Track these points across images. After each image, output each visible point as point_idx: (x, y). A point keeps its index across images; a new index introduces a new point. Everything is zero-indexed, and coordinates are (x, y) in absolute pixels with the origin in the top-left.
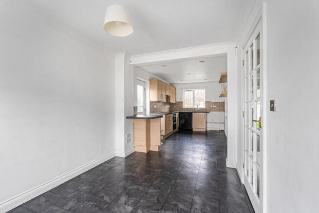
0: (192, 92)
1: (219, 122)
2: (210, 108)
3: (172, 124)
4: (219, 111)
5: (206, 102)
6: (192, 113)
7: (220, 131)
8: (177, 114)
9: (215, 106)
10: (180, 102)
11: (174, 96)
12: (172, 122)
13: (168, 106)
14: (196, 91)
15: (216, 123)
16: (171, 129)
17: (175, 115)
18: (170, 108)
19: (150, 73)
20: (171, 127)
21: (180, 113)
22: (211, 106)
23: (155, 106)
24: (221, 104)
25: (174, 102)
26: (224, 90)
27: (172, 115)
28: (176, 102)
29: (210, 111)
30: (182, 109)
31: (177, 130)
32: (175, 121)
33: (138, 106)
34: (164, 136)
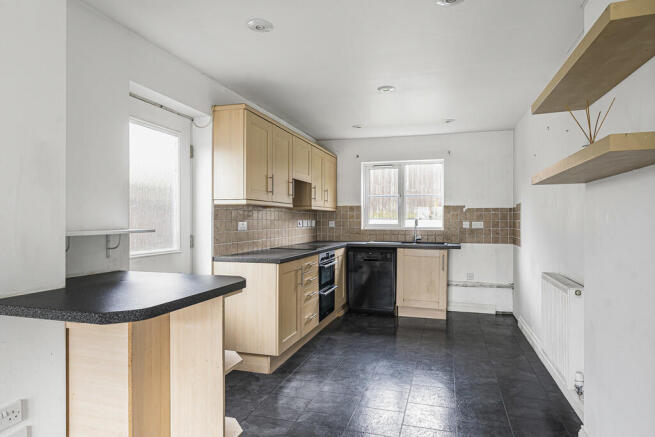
0: (394, 172)
1: (495, 282)
2: (463, 231)
3: (315, 300)
4: (496, 241)
5: (447, 208)
6: (394, 250)
7: (498, 314)
8: (340, 253)
9: (479, 225)
10: (352, 208)
11: (329, 186)
12: (314, 292)
13: (305, 224)
14: (411, 168)
15: (482, 285)
16: (309, 321)
17: (330, 257)
18: (315, 231)
19: (212, 78)
20: (311, 312)
21: (349, 249)
22: (466, 225)
23: (243, 225)
24: (504, 217)
25: (328, 206)
26: (587, 142)
27: (314, 262)
28: (337, 207)
29: (462, 240)
30: (360, 232)
31: (338, 312)
32: (331, 282)
33: (134, 226)
34: (273, 359)
